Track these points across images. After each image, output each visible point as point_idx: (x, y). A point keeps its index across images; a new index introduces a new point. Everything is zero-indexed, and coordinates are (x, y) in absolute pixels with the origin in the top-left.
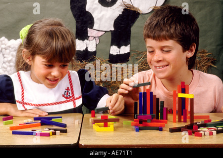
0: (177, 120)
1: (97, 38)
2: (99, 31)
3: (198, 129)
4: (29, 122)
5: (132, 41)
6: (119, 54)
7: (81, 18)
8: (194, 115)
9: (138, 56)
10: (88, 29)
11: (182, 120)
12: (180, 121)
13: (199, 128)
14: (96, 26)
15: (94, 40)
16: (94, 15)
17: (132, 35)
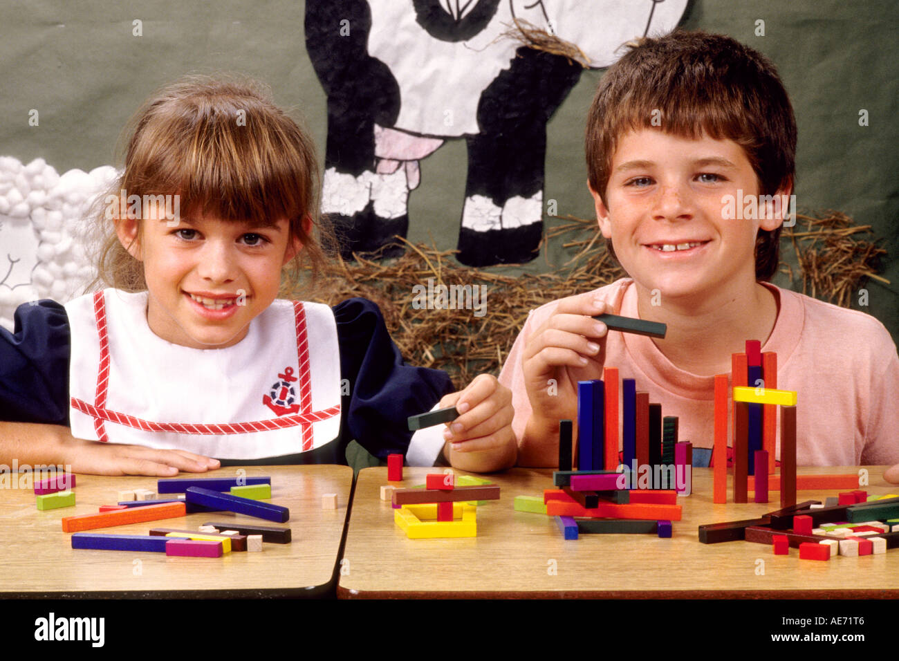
0: (730, 493)
1: (412, 167)
2: (419, 135)
3: (815, 532)
4: (140, 499)
5: (550, 177)
6: (498, 227)
7: (348, 84)
8: (800, 473)
9: (574, 237)
10: (377, 129)
11: (751, 494)
12: (741, 498)
13: (817, 526)
14: (406, 118)
15: (401, 172)
16: (399, 74)
17: (550, 151)
